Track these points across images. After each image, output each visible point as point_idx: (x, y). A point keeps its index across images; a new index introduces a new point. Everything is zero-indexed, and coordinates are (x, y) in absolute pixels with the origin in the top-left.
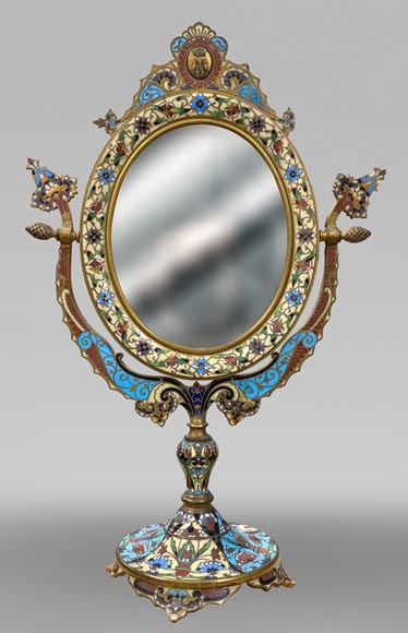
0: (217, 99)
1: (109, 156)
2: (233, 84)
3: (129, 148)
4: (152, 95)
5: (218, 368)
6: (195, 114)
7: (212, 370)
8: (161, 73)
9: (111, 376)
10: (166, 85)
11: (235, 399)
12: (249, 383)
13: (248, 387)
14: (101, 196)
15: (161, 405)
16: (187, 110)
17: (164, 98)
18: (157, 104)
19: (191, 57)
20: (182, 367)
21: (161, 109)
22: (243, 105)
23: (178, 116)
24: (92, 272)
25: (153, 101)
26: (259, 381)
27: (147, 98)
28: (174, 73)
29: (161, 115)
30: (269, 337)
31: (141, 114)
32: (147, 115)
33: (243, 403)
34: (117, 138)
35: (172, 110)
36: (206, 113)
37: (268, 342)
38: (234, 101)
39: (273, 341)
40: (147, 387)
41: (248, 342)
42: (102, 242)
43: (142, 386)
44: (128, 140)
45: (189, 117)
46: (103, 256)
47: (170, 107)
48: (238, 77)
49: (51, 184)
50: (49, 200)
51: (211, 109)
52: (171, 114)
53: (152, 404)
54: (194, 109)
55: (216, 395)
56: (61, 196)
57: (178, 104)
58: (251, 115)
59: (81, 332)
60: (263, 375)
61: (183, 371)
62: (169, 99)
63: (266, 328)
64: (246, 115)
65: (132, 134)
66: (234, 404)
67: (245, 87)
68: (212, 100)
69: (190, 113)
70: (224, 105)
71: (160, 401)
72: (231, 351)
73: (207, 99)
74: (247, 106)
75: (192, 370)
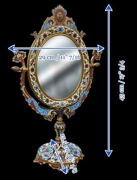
0: (65, 28)
1: (36, 45)
2: (69, 24)
3: (41, 43)
4: (47, 27)
5: (66, 104)
6: (59, 32)
7: (65, 105)
8: (50, 20)
9: (37, 109)
10: (51, 23)
11: (69, 111)
12: (73, 107)
13: (72, 108)
14: (34, 58)
15: (51, 116)
16: (57, 31)
18: (49, 29)
19: (58, 15)
20: (57, 105)
21: (50, 31)
23: (54, 33)
24: (32, 81)
25: (48, 29)
26: (75, 106)
27: (46, 27)
28: (53, 20)
29: (50, 33)
30: (79, 94)
31: (45, 33)
32: (46, 33)
33: (71, 112)
34: (38, 40)
35: (53, 31)
36: (62, 32)
37: (78, 96)
38: (69, 29)
39: (79, 95)
40: (47, 111)
41: (73, 96)
42: (34, 71)
43: (46, 111)
44: (41, 41)
45: (57, 33)
46: (35, 76)
47: (53, 30)
48: (70, 22)
49: (19, 54)
50: (18, 59)
51: (63, 31)
52: (53, 32)
53: (48, 116)
54: (59, 31)
55: (65, 111)
56: (22, 58)
57: (55, 30)
58: (73, 33)
59: (28, 98)
60: (76, 104)
61: (58, 106)
62: (52, 28)
63: (77, 92)
64: (72, 33)
65: (42, 39)
66: (69, 113)
67: (72, 24)
68: (64, 28)
69: (58, 32)
70: (67, 30)
71: (50, 115)
72: (69, 99)
73: (62, 28)
74: (73, 30)
75: (60, 105)
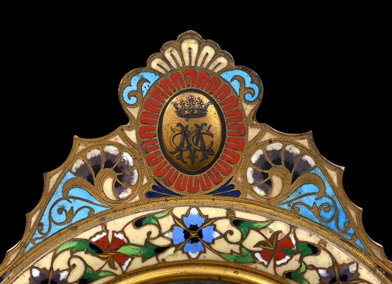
0: (237, 223)
2: (277, 182)
4: (71, 214)
6: (181, 257)
8: (95, 159)
10: (108, 185)
16: (161, 250)
17: (102, 219)
18: (86, 235)
19: (170, 117)
21: (95, 249)
22: (303, 235)
23: (137, 263)
25: (74, 228)
27: (62, 218)
28: (127, 157)
29: (95, 262)
31: (45, 263)
32: (61, 263)
35: (123, 250)
36: (210, 255)
38: (281, 226)
45: (165, 265)
47: (119, 243)
48: (289, 166)
51: (221, 246)
52: (122, 258)
54: (179, 247)
57: (137, 236)
58: (323, 260)
62: (115, 225)
64: (309, 260)
67: (307, 188)
68: (224, 225)
69: (169, 255)
70: (254, 238)
73: (210, 222)
74: (314, 240)
